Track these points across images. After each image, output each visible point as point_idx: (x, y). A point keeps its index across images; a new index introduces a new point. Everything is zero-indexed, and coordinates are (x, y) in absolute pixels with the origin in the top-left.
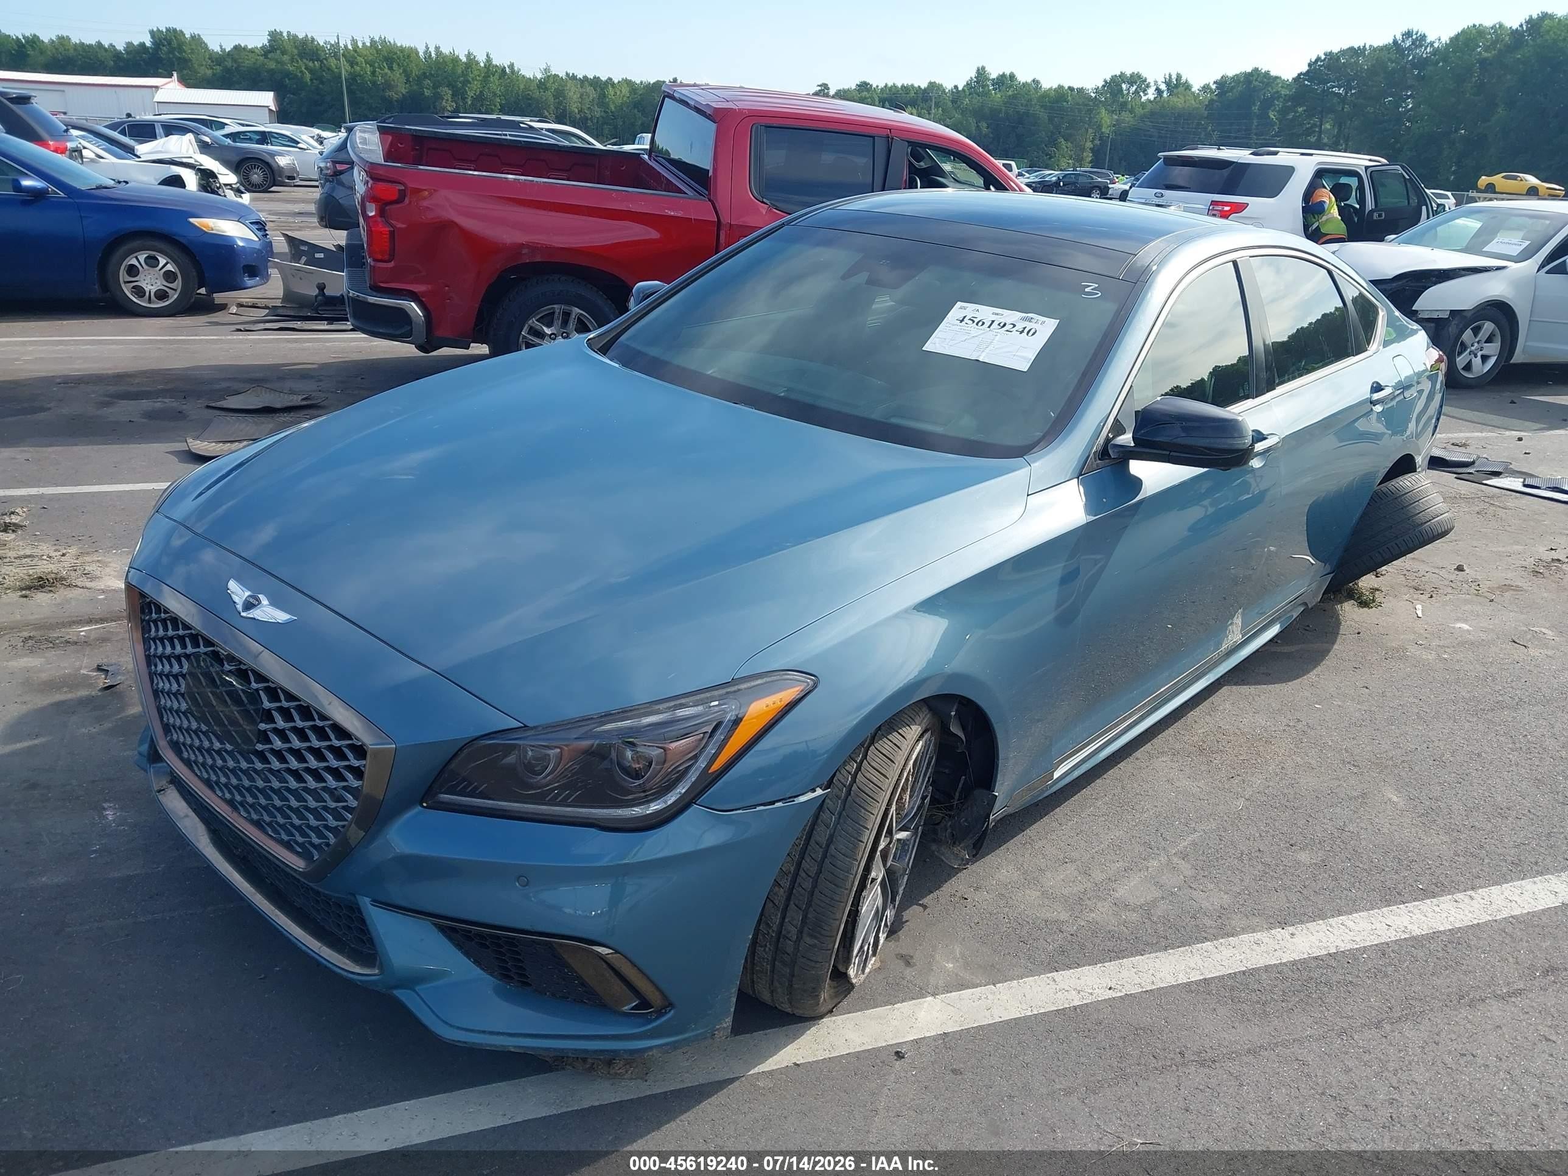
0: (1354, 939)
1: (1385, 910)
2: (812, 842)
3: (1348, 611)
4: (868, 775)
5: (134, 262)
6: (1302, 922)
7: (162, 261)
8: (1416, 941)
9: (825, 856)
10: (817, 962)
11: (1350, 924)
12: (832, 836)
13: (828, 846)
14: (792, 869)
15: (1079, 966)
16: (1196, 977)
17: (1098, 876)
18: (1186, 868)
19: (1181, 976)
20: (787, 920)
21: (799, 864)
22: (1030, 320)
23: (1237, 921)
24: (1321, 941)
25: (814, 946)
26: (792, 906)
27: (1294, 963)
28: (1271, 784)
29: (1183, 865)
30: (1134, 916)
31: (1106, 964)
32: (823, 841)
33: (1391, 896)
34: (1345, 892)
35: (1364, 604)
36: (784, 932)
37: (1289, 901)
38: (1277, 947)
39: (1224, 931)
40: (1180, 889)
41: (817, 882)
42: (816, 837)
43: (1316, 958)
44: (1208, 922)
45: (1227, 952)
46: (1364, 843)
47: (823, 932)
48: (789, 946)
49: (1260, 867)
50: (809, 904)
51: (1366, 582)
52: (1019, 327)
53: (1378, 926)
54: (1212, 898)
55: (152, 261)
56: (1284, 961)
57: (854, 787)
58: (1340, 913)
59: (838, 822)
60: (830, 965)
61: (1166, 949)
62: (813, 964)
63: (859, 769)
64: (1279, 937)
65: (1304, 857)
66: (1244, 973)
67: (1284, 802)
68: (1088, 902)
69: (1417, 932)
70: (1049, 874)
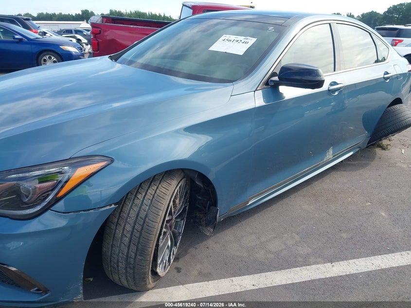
0: (358, 269)
1: (372, 257)
2: (139, 218)
3: (378, 151)
4: (161, 190)
5: (45, 58)
6: (338, 261)
7: (53, 58)
8: (383, 271)
9: (144, 223)
10: (144, 266)
11: (357, 263)
12: (147, 215)
13: (145, 218)
14: (131, 229)
15: (244, 275)
16: (289, 282)
17: (263, 239)
18: (297, 237)
19: (284, 281)
20: (130, 250)
21: (134, 227)
22: (247, 39)
23: (312, 259)
24: (344, 269)
25: (142, 260)
26: (132, 244)
27: (331, 278)
28: (338, 208)
29: (296, 236)
30: (272, 256)
31: (255, 275)
32: (143, 217)
33: (376, 252)
34: (358, 250)
35: (384, 149)
36: (129, 256)
37: (334, 252)
38: (326, 271)
39: (306, 263)
40: (293, 246)
41: (141, 233)
42: (140, 215)
43: (341, 276)
44: (300, 259)
45: (305, 272)
46: (369, 231)
47: (145, 253)
48: (132, 261)
49: (326, 238)
50: (139, 243)
51: (385, 142)
52: (243, 41)
53: (369, 264)
54: (303, 250)
55: (50, 58)
56: (327, 277)
57: (156, 195)
58: (354, 258)
59: (149, 209)
60: (149, 267)
61: (280, 269)
62: (142, 267)
63: (157, 188)
64: (327, 267)
65: (344, 235)
66: (310, 281)
67: (341, 214)
68: (256, 250)
69: (384, 267)
70: (244, 238)
